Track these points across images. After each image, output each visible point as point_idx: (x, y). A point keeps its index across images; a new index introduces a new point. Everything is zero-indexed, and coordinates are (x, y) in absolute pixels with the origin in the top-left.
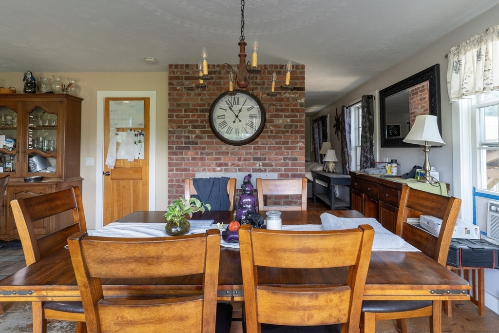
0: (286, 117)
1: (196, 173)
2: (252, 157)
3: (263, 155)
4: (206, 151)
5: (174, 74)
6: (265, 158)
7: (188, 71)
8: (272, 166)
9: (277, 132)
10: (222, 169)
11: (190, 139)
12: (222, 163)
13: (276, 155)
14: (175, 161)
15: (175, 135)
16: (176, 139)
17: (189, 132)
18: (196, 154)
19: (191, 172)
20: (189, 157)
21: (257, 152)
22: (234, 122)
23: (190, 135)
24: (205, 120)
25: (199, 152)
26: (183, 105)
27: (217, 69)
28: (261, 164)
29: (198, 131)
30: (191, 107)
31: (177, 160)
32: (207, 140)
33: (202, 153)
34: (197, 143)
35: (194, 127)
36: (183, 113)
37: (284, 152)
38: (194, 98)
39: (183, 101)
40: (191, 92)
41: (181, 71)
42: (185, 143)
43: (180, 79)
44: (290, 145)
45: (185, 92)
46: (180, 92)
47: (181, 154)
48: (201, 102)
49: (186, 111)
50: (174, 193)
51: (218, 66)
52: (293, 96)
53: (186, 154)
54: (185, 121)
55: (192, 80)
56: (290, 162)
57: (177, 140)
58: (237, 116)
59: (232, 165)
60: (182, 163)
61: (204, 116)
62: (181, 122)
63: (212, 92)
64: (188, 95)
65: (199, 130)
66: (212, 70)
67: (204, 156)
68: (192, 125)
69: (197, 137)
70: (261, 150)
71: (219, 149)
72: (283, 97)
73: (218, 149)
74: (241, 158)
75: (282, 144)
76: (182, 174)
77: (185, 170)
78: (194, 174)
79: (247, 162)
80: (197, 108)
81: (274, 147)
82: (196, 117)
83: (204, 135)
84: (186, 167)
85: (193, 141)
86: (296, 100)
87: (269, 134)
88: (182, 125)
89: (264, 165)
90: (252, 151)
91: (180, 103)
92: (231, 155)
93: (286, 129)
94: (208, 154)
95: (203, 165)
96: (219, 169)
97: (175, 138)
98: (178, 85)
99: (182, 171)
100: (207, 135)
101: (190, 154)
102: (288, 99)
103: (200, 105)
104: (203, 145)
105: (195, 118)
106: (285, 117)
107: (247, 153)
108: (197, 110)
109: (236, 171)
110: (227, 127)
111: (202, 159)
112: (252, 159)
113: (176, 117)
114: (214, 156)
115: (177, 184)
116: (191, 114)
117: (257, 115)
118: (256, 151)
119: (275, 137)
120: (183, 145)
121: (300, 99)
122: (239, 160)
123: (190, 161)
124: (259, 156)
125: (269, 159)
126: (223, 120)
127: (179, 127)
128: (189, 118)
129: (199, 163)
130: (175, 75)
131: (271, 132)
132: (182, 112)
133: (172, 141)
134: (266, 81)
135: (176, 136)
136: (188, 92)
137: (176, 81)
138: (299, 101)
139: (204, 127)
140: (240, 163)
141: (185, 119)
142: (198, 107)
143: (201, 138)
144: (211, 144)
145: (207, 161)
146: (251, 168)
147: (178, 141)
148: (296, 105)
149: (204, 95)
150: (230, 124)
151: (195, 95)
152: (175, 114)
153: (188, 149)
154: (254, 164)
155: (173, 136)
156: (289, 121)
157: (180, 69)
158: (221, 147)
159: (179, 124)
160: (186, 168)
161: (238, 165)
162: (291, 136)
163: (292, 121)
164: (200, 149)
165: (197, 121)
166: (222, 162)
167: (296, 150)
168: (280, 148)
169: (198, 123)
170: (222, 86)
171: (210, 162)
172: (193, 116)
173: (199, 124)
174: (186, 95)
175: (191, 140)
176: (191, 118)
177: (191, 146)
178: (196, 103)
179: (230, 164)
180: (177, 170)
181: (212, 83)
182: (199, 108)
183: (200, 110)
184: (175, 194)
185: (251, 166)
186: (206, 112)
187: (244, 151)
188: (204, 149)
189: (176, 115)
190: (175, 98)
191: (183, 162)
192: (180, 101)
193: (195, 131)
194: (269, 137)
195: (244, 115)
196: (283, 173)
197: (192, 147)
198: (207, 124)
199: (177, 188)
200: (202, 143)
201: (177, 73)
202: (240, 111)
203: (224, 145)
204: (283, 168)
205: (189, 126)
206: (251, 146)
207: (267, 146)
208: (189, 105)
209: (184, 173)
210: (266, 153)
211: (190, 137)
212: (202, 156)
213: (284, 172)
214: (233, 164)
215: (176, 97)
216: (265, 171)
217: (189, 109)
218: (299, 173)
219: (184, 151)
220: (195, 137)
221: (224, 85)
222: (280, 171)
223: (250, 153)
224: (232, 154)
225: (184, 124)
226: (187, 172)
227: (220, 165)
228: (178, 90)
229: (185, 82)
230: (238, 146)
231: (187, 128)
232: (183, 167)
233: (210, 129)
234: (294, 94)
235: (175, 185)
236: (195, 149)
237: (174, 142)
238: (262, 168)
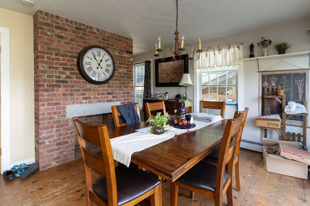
0: (125, 68)
1: (66, 105)
2: (106, 92)
3: (112, 91)
4: (75, 88)
5: (45, 20)
6: (114, 93)
7: (58, 21)
8: (117, 97)
9: (120, 77)
10: (87, 101)
11: (60, 78)
12: (87, 97)
13: (119, 91)
14: (46, 97)
15: (46, 75)
16: (47, 78)
17: (60, 72)
18: (67, 90)
19: (62, 105)
20: (60, 93)
21: (109, 89)
22: (97, 68)
23: (61, 75)
24: (74, 65)
25: (69, 89)
26: (54, 49)
27: (83, 27)
28: (111, 97)
29: (68, 72)
30: (61, 52)
31: (48, 95)
32: (75, 79)
33: (71, 90)
34: (67, 82)
35: (64, 69)
36: (54, 56)
37: (123, 89)
38: (64, 45)
39: (53, 46)
40: (61, 40)
41: (52, 20)
42: (56, 82)
43: (50, 26)
44: (126, 85)
45: (55, 38)
46: (51, 38)
47: (53, 90)
48: (70, 50)
49: (56, 54)
50: (46, 124)
51: (84, 25)
52: (127, 56)
53: (58, 91)
54: (56, 63)
55: (62, 30)
56: (126, 95)
57: (48, 79)
58: (99, 65)
59: (94, 98)
60: (53, 98)
61: (73, 61)
62: (52, 63)
63: (79, 43)
64: (58, 41)
65: (69, 71)
66: (79, 27)
67: (73, 92)
68: (62, 67)
69: (67, 77)
70: (111, 87)
71: (85, 87)
72: (123, 56)
73: (84, 87)
74: (100, 93)
75: (123, 84)
76: (54, 108)
77: (56, 104)
78: (65, 107)
79: (103, 96)
80: (66, 54)
81: (118, 86)
82: (66, 61)
83: (73, 76)
84: (57, 101)
85: (64, 80)
86: (129, 59)
87: (116, 78)
88: (53, 67)
89: (113, 97)
90: (106, 88)
91: (51, 47)
92: (93, 91)
93: (124, 76)
94: (77, 91)
95: (72, 99)
96: (84, 101)
97: (46, 77)
98: (48, 31)
99: (53, 105)
100: (75, 76)
101: (61, 90)
102: (125, 57)
103: (69, 52)
104: (72, 84)
105: (66, 62)
106: (124, 68)
107: (103, 90)
108: (67, 56)
109: (96, 102)
110: (92, 72)
111: (71, 95)
112: (106, 94)
113: (47, 59)
114: (81, 92)
115: (49, 116)
116: (61, 58)
117: (111, 65)
118: (109, 88)
119: (119, 80)
120: (54, 83)
121: (131, 58)
122: (99, 94)
123: (61, 97)
124: (110, 92)
125: (116, 94)
126: (90, 66)
127: (50, 67)
128: (59, 61)
129: (69, 98)
130: (45, 22)
131: (117, 76)
132: (53, 55)
133: (43, 80)
134: (114, 44)
135: (48, 75)
136: (59, 39)
137: (47, 27)
138: (130, 59)
139: (73, 69)
140: (99, 96)
141: (56, 61)
142: (68, 53)
143: (70, 78)
144: (79, 83)
145: (75, 96)
146: (106, 99)
147: (49, 80)
148: (129, 62)
149: (73, 45)
150: (95, 69)
151: (65, 43)
152: (46, 56)
153: (60, 86)
154: (108, 97)
155: (45, 75)
156: (126, 70)
157: (51, 17)
158: (86, 85)
159: (50, 65)
160: (58, 102)
161: (98, 98)
162: (127, 79)
163: (127, 71)
164: (69, 86)
165: (67, 64)
166: (87, 96)
167: (129, 88)
168: (121, 87)
169: (68, 66)
170: (87, 41)
171: (78, 96)
172: (63, 60)
173: (69, 67)
174: (56, 41)
175: (61, 79)
176: (61, 61)
177: (61, 84)
178: (66, 50)
179: (92, 98)
180: (48, 105)
181: (79, 36)
182: (68, 54)
183: (69, 56)
184: (46, 125)
185: (105, 98)
186: (74, 58)
187: (102, 89)
188: (73, 86)
189: (47, 57)
190: (45, 42)
191: (55, 98)
192: (51, 45)
193: (66, 72)
194: (116, 80)
195: (103, 64)
196: (123, 101)
197: (63, 85)
198: (75, 68)
199: (49, 120)
200: (71, 82)
201: (47, 20)
202: (101, 61)
203: (88, 84)
204: (123, 99)
205: (60, 68)
206: (105, 85)
207: (115, 85)
208: (59, 50)
209: (55, 106)
210: (114, 90)
211: (61, 77)
212: (71, 92)
213: (124, 101)
214: (95, 98)
215: (46, 41)
216: (114, 101)
217: (60, 54)
218: (130, 101)
219: (55, 89)
220: (65, 77)
221: (88, 40)
222: (121, 101)
223: (105, 90)
224: (94, 90)
225: (55, 65)
226: (59, 106)
227: (86, 98)
228: (48, 35)
229: (56, 30)
230: (97, 85)
231: (58, 69)
232: (54, 102)
233: (78, 72)
234: (128, 55)
235: (46, 117)
236: (66, 86)
237: (45, 80)
238: (112, 99)
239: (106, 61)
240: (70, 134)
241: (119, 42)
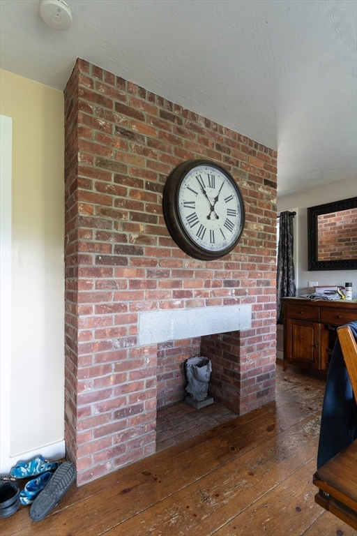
0: (261, 221)
1: (138, 312)
2: (223, 280)
3: (236, 276)
4: (158, 268)
5: (92, 87)
6: (238, 282)
7: (123, 93)
8: (245, 294)
9: (252, 243)
10: (182, 302)
11: (126, 241)
12: (183, 291)
13: (249, 277)
14: (93, 290)
15: (94, 230)
16: (97, 238)
17: (125, 226)
18: (140, 273)
19: (129, 312)
20: (125, 281)
21: (230, 272)
22: (209, 218)
23: (127, 233)
24: (156, 207)
25: (145, 269)
26: (114, 165)
27: (176, 113)
28: (234, 292)
29: (143, 227)
30: (129, 174)
31: (99, 286)
32: (158, 246)
33: (150, 273)
34: (140, 252)
35: (135, 217)
36: (112, 182)
37: (257, 273)
38: (135, 156)
39: (110, 157)
40: (129, 141)
41: (109, 88)
42: (118, 250)
43: (105, 104)
44: (263, 263)
45: (115, 136)
46: (107, 135)
47: (109, 272)
48: (149, 169)
49: (118, 179)
50: (93, 362)
51: (178, 107)
52: (266, 192)
53: (120, 274)
54: (117, 202)
55: (131, 115)
56: (263, 288)
57: (99, 242)
58: (212, 209)
59: (198, 295)
60: (110, 293)
61: (155, 196)
62: (108, 201)
63: (167, 154)
64: (122, 144)
65: (145, 224)
66: (167, 111)
67: (154, 278)
68: (131, 213)
69: (141, 239)
70: (233, 269)
71: (180, 265)
72: (256, 191)
73: (176, 266)
74: (210, 281)
75: (257, 261)
76: (111, 319)
77: (116, 308)
78: (136, 315)
79: (218, 288)
80: (140, 178)
81: (248, 265)
82: (139, 197)
83: (153, 236)
84: (118, 302)
85: (133, 247)
86: (270, 199)
87: (243, 245)
88: (110, 210)
89: (237, 293)
90: (223, 270)
91: (105, 158)
92: (196, 277)
93: (260, 240)
94: (161, 275)
95: (152, 296)
96: (178, 302)
97: (94, 236)
98: (101, 116)
99: (110, 312)
100: (158, 236)
101: (128, 273)
102: (262, 194)
103: (146, 174)
104: (152, 257)
105: (138, 199)
106: (259, 222)
107: (217, 274)
108: (140, 184)
109: (203, 306)
110: (197, 226)
111: (150, 285)
112: (223, 284)
113: (98, 189)
114: (172, 279)
115: (99, 341)
116: (129, 188)
117: (237, 212)
118: (228, 271)
119: (249, 250)
120: (113, 254)
121: (273, 198)
122: (207, 285)
123: (128, 290)
124: (231, 279)
125: (243, 284)
126: (192, 211)
127: (104, 212)
128: (125, 195)
129: (145, 292)
130: (94, 91)
131: (245, 243)
132: (110, 180)
133: (88, 244)
134: (240, 161)
135: (98, 233)
136: (124, 139)
137: (97, 105)
138: (272, 201)
139: (153, 220)
140: (209, 290)
141: (117, 197)
142: (143, 176)
143: (148, 241)
144: (166, 256)
145: (158, 289)
146: (222, 298)
147: (101, 245)
148: (269, 207)
149: (154, 156)
150: (202, 220)
151: (138, 150)
152: (94, 180)
153: (123, 262)
154: (226, 292)
155: (91, 232)
156: (262, 227)
157: (106, 81)
158: (181, 262)
159: (104, 207)
160: (120, 304)
161: (206, 295)
162: (264, 250)
163: (266, 229)
164: (146, 263)
165: (140, 206)
166: (182, 289)
167: (269, 271)
168: (253, 267)
169: (142, 210)
170: (184, 148)
171: (164, 290)
172: (133, 193)
173: (145, 212)
174: (118, 144)
175: (128, 244)
176: (128, 198)
177: (128, 256)
178: (139, 167)
179: (194, 293)
180: (100, 309)
181: (168, 136)
182: (144, 180)
183: (147, 183)
184: (94, 364)
185: (221, 295)
186: (157, 191)
187: (214, 271)
188: (153, 263)
189: (97, 183)
190: (94, 144)
191: (113, 292)
192: (106, 154)
193: (138, 225)
194: (243, 249)
195: (221, 208)
196: (256, 303)
197: (131, 259)
198: (158, 215)
199: (99, 350)
200: (150, 251)
201: (98, 87)
202: (216, 199)
203: (186, 258)
204: (256, 296)
205: (126, 214)
206: (222, 261)
207: (241, 263)
208: (124, 167)
209: (113, 315)
210: (240, 275)
211: (128, 238)
212: (149, 279)
213: (258, 302)
214: (199, 293)
215: (95, 142)
216: (238, 302)
217: (125, 177)
218: (271, 303)
219: (114, 267)
220: (137, 239)
221: (187, 147)
222: (253, 302)
223: (221, 274)
224: (198, 274)
225: (113, 207)
226: (122, 313)
227: (180, 295)
228: (101, 127)
229: (117, 115)
230: (205, 262)
231: (121, 217)
232: (111, 302)
233: (164, 226)
234: (268, 189)
235: (94, 344)
236: (138, 263)
237: (93, 245)
238: (235, 298)
239: (228, 200)
240: (147, 387)
241: (251, 157)
